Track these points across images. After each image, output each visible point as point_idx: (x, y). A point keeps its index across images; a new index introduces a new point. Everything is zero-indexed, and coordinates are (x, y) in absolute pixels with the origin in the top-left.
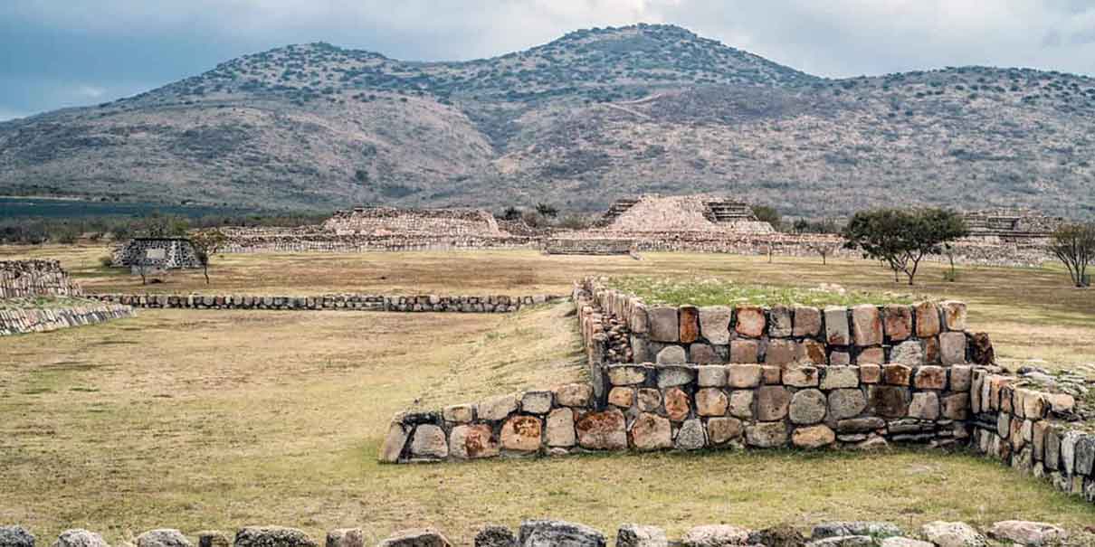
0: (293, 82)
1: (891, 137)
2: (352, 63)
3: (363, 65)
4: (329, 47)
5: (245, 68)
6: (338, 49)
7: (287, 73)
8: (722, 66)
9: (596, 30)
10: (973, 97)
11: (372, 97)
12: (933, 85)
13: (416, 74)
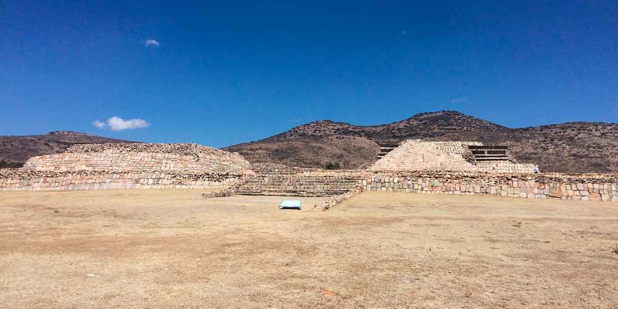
0: (317, 133)
1: (545, 149)
2: (338, 127)
3: (342, 127)
4: (330, 121)
5: (301, 129)
6: (334, 122)
7: (315, 130)
8: (474, 125)
9: (426, 113)
10: (579, 133)
11: (343, 138)
12: (562, 129)
13: (361, 130)
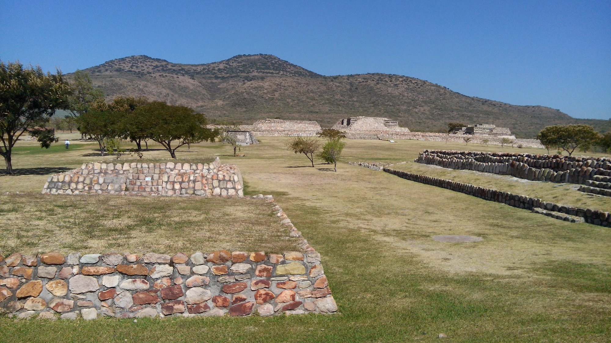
0: (134, 69)
1: (351, 97)
2: (156, 63)
3: (160, 64)
4: (147, 57)
5: (116, 63)
6: (150, 58)
7: (133, 66)
8: (289, 70)
10: (378, 83)
11: (166, 76)
12: (364, 79)
13: (180, 68)
